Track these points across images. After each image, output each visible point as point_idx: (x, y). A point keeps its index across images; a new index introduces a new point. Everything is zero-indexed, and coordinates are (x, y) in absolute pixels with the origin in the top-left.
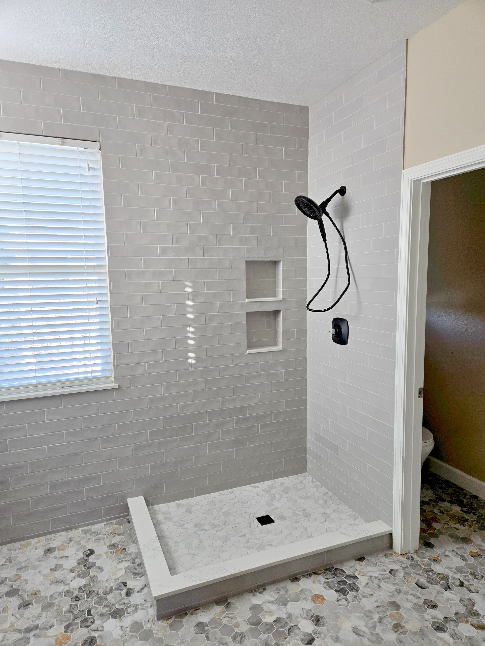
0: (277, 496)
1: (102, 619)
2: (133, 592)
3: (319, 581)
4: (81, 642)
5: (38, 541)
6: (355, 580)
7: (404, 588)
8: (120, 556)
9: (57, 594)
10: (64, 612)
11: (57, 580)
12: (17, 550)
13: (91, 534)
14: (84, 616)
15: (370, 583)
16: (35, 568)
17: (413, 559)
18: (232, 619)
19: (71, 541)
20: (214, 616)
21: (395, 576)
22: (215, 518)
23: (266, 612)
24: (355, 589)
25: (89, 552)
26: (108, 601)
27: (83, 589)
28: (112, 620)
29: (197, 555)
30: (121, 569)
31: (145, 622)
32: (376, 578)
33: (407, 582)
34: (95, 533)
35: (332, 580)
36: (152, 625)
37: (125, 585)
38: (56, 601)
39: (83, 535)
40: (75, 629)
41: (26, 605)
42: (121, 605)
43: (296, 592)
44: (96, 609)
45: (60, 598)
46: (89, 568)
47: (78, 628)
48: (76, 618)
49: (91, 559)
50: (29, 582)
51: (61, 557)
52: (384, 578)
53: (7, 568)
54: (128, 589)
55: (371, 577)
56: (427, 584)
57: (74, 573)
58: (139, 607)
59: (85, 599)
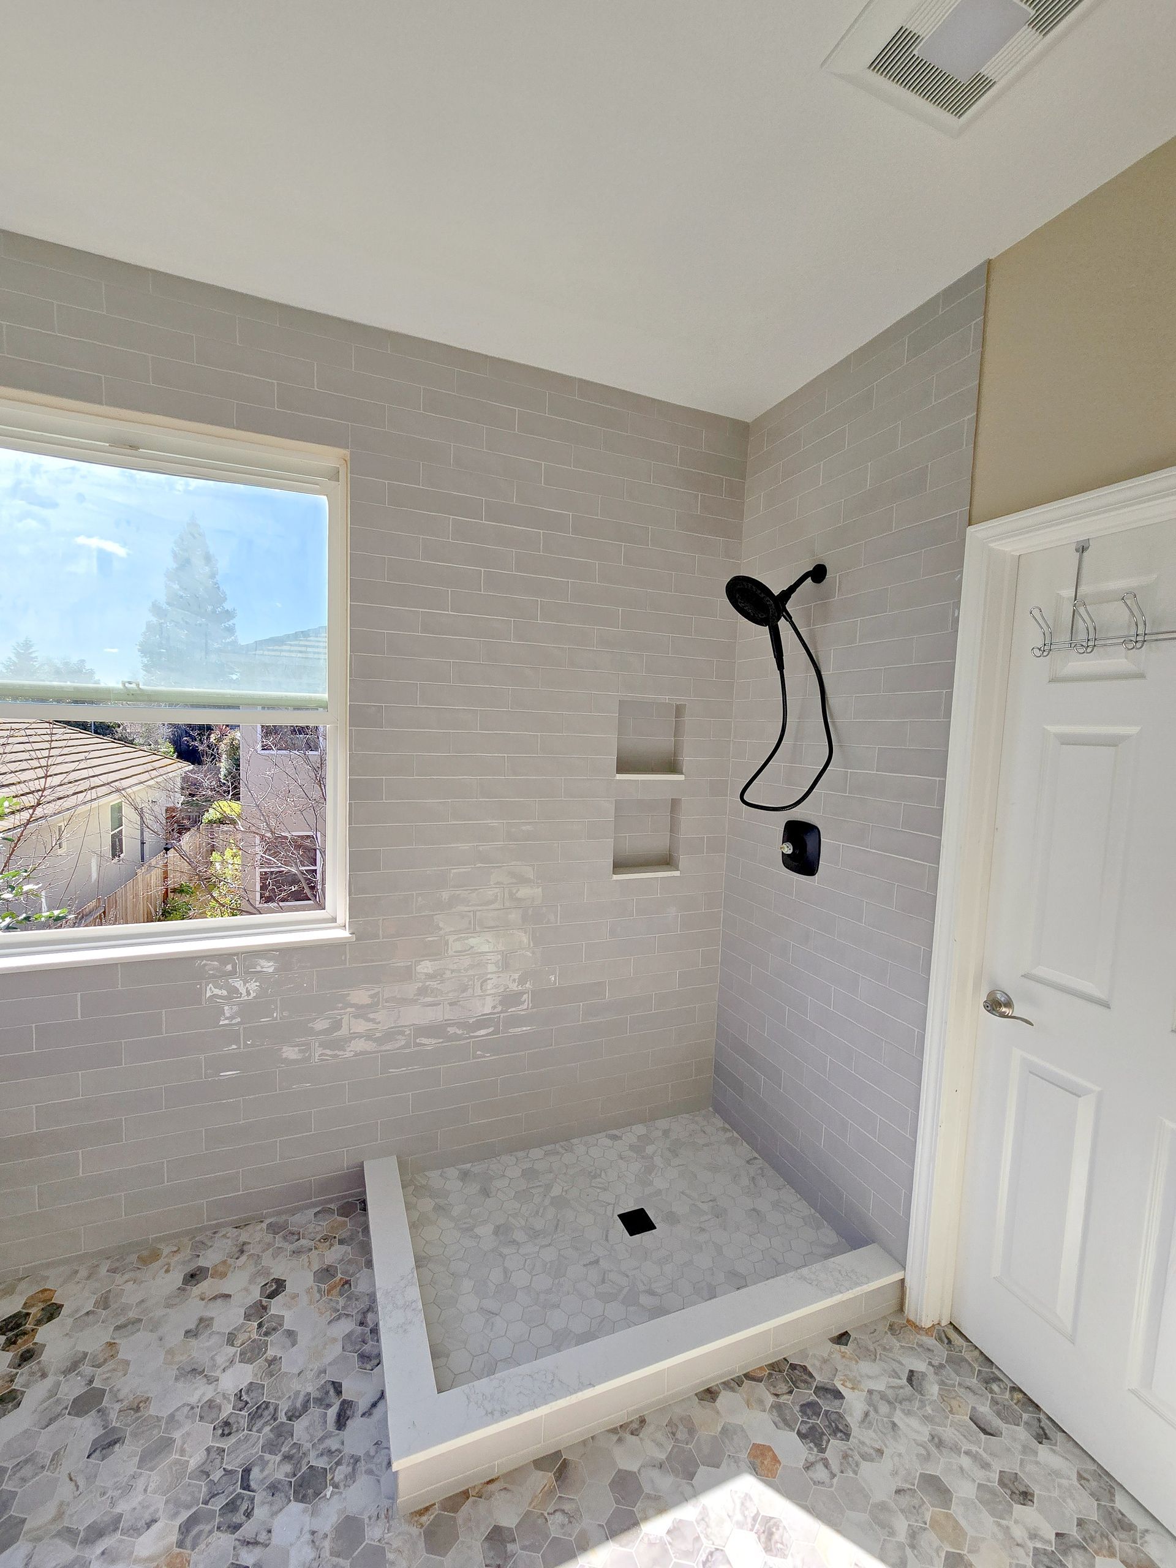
0: (658, 1161)
1: (271, 1504)
2: (353, 1412)
3: (761, 1402)
5: (175, 1249)
6: (837, 1402)
7: (949, 1433)
8: (338, 1303)
9: (186, 1409)
10: (189, 1471)
11: (193, 1367)
12: (130, 1270)
13: (285, 1238)
14: (231, 1488)
15: (872, 1413)
16: (155, 1326)
17: (950, 1342)
18: (572, 1519)
19: (242, 1252)
20: (530, 1504)
21: (922, 1395)
22: (537, 1212)
23: (649, 1497)
24: (841, 1431)
25: (274, 1287)
26: (295, 1441)
27: (245, 1397)
28: (295, 1507)
29: (497, 1314)
30: (335, 1340)
31: (370, 1518)
32: (883, 1396)
33: (951, 1411)
34: (293, 1234)
35: (788, 1400)
36: (386, 1531)
37: (338, 1391)
38: (177, 1435)
39: (269, 1238)
40: (203, 1536)
41: (107, 1444)
42: (322, 1455)
43: (713, 1434)
44: (264, 1464)
45: (187, 1427)
46: (266, 1334)
47: (211, 1532)
48: (214, 1496)
49: (276, 1307)
50: (131, 1369)
51: (215, 1298)
52: (900, 1397)
53: (95, 1323)
54: (344, 1402)
55: (870, 1392)
56: (997, 1423)
57: (233, 1345)
58: (362, 1466)
59: (244, 1430)
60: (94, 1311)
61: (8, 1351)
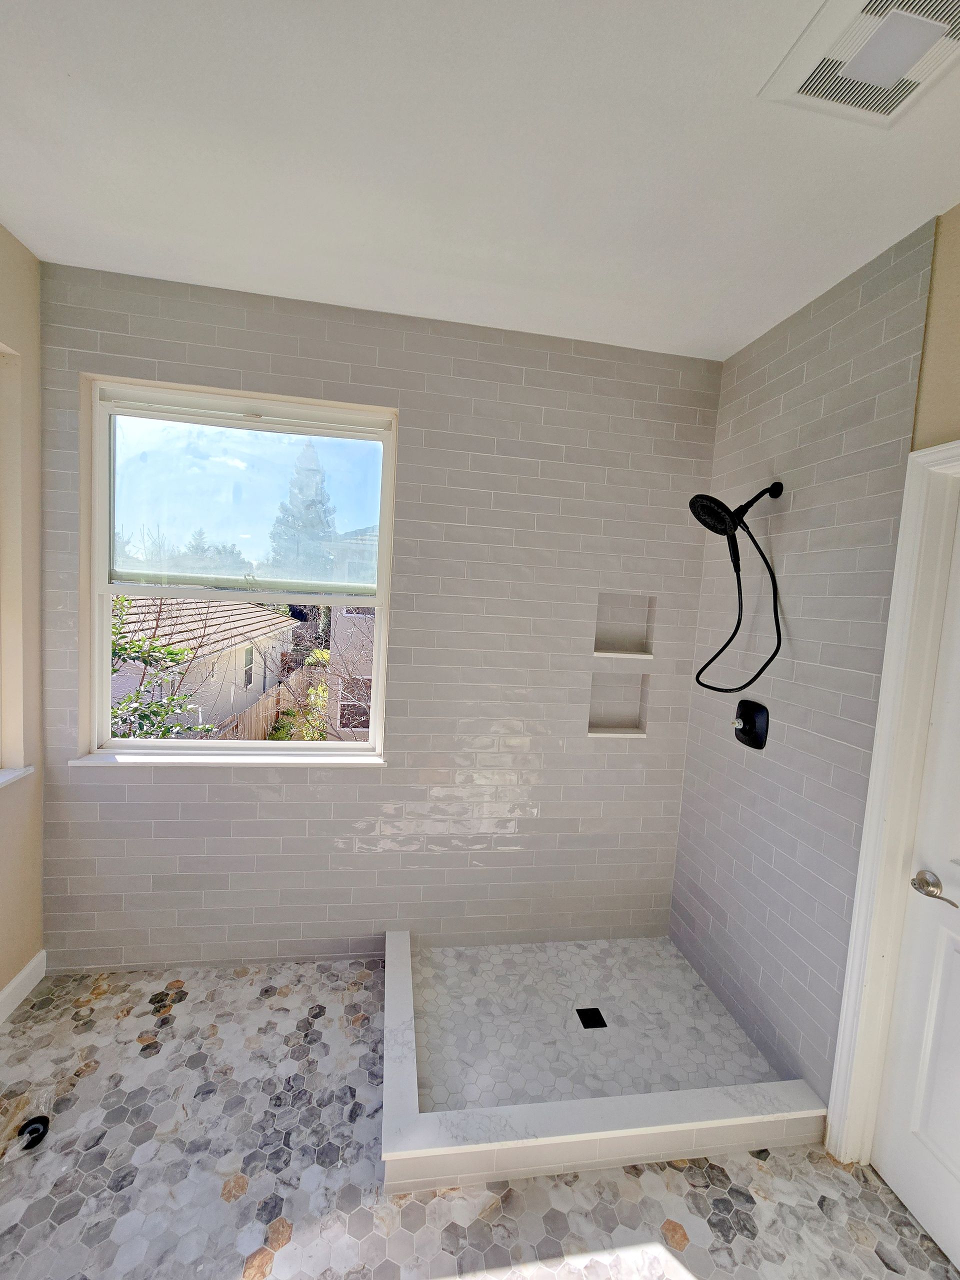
0: (615, 972)
1: (302, 1161)
2: (362, 1112)
3: (679, 1187)
4: (259, 1203)
5: (257, 970)
6: (748, 1206)
7: (851, 1258)
8: (359, 1031)
9: (255, 1081)
10: (253, 1123)
11: (262, 1054)
12: (229, 979)
13: (328, 977)
14: (278, 1143)
15: (780, 1223)
16: (240, 1020)
17: (866, 1180)
18: (510, 1235)
19: (299, 981)
20: (480, 1214)
21: (830, 1219)
22: (512, 995)
23: (573, 1236)
24: (748, 1230)
25: (318, 1011)
26: (321, 1122)
27: (292, 1083)
28: (316, 1167)
29: (471, 1066)
30: (354, 1058)
31: (365, 1190)
32: (793, 1211)
33: (857, 1240)
34: (334, 976)
35: (703, 1192)
36: (375, 1203)
37: (353, 1095)
38: (248, 1097)
39: (318, 976)
40: (258, 1170)
41: (206, 1091)
42: (338, 1136)
43: (634, 1202)
44: (300, 1132)
45: (254, 1093)
46: (310, 1043)
47: (262, 1168)
48: (266, 1145)
49: (318, 1024)
50: (224, 1045)
51: (279, 1010)
52: (809, 1216)
53: (205, 1010)
54: (356, 1104)
55: (781, 1205)
56: (901, 1262)
57: (287, 1046)
58: (363, 1152)
59: (289, 1105)
60: (205, 1001)
61: (155, 1016)
